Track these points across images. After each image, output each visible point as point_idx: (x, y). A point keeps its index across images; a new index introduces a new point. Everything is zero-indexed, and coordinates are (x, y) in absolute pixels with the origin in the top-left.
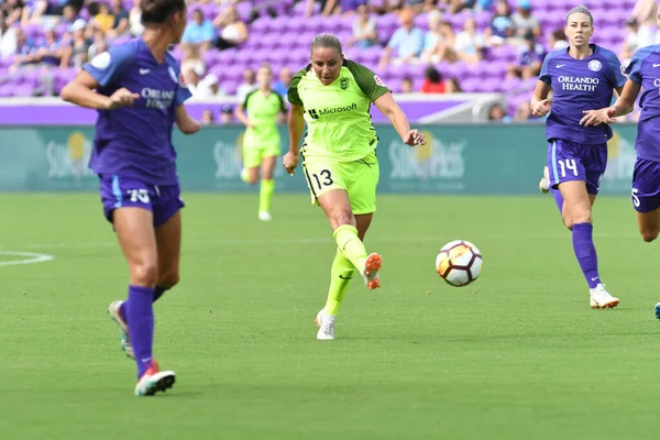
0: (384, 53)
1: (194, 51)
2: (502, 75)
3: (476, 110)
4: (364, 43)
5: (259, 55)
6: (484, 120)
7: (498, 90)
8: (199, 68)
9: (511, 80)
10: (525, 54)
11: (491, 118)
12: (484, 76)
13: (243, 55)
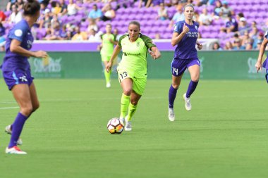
0: (171, 22)
1: (94, 21)
2: (219, 31)
3: (208, 45)
4: (162, 18)
5: (120, 23)
6: (211, 50)
7: (216, 37)
8: (96, 29)
9: (222, 34)
10: (228, 23)
11: (214, 48)
12: (211, 31)
13: (113, 23)
